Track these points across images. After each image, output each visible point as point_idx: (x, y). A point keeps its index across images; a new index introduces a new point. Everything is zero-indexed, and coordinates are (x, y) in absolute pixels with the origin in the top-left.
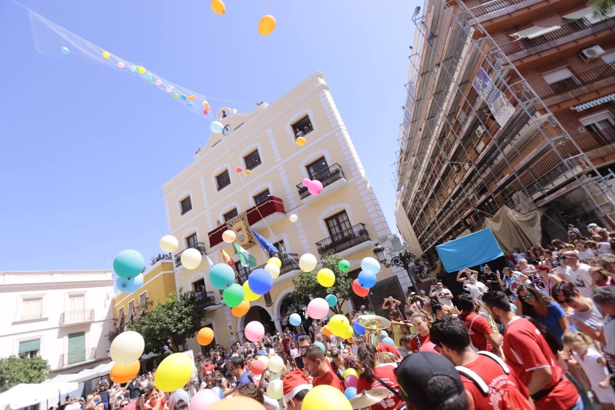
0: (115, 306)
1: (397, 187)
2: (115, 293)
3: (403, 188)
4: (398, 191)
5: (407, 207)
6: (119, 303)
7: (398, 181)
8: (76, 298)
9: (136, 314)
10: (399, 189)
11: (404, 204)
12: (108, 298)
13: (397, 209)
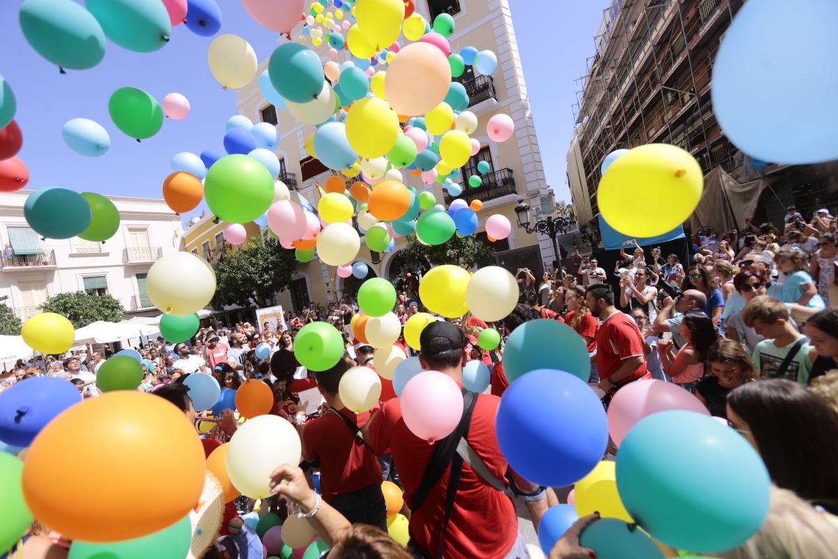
0: (186, 246)
1: (577, 115)
2: (184, 230)
3: (586, 119)
4: (577, 122)
5: (586, 150)
6: (190, 243)
7: (581, 107)
8: (137, 233)
9: (212, 258)
10: (580, 120)
11: (583, 144)
12: (177, 236)
13: (572, 148)
